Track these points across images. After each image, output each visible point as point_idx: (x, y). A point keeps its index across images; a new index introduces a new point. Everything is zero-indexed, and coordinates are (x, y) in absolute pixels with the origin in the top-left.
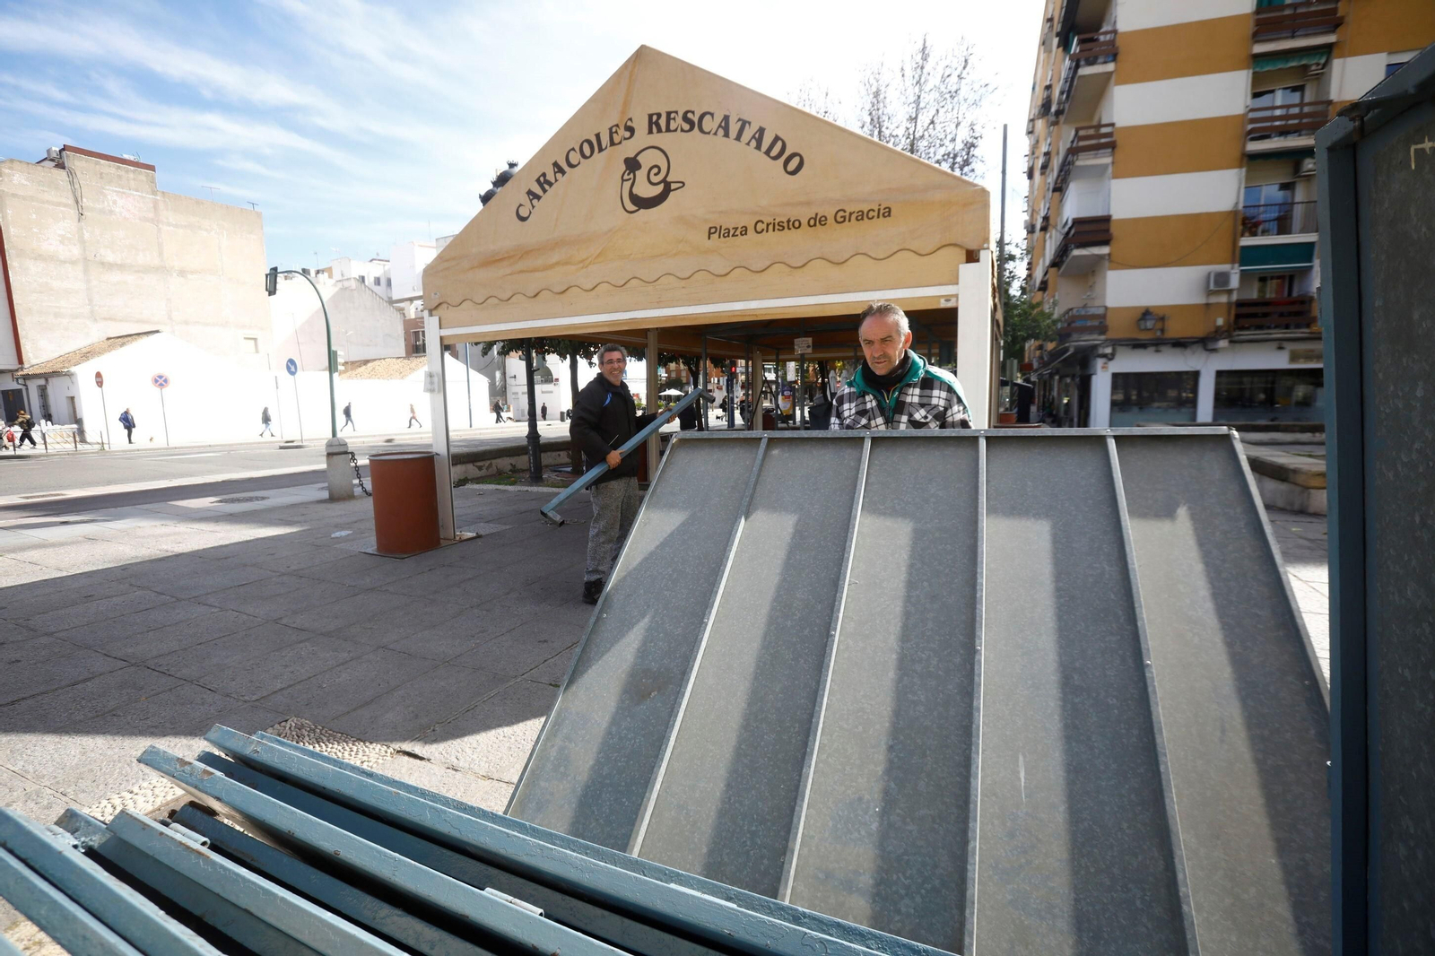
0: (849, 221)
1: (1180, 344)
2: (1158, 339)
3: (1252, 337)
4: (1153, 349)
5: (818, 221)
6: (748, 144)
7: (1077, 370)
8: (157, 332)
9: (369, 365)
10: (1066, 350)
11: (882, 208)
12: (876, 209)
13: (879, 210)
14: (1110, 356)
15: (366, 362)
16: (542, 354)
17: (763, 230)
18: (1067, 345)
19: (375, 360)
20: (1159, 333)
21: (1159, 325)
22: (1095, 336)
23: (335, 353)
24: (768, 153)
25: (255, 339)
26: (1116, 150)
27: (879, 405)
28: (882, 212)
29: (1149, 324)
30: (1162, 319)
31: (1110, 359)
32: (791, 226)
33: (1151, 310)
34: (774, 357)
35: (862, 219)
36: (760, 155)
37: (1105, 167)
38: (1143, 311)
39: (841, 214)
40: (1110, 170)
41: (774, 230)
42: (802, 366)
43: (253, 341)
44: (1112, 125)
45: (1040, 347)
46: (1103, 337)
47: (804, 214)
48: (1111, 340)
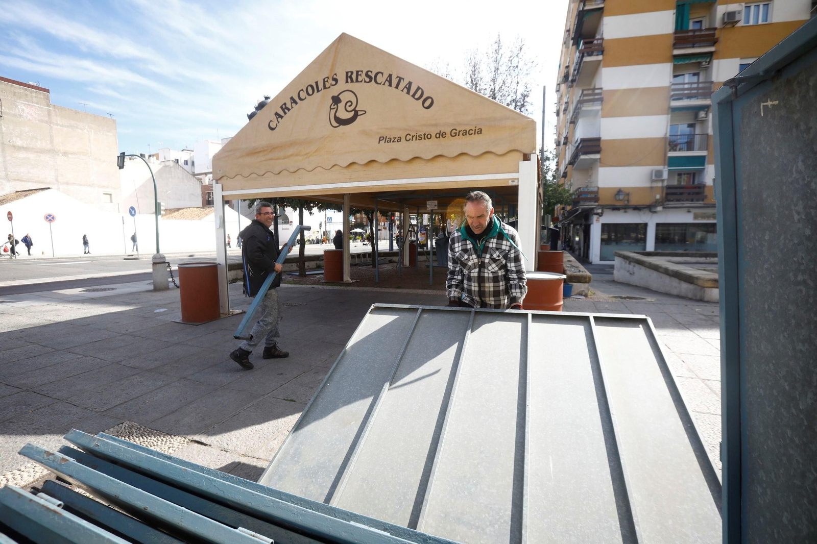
0: (459, 135)
1: (637, 208)
2: (626, 205)
3: (674, 205)
4: (623, 211)
5: (441, 135)
6: (402, 91)
7: (583, 221)
8: (49, 188)
9: (180, 211)
10: (577, 210)
11: (477, 129)
12: (474, 129)
13: (475, 130)
14: (600, 214)
15: (178, 209)
16: (283, 206)
17: (410, 139)
18: (577, 207)
19: (184, 208)
20: (626, 202)
21: (626, 198)
22: (593, 203)
23: (160, 204)
24: (413, 96)
25: (110, 195)
26: (603, 102)
27: (474, 247)
28: (477, 131)
29: (621, 197)
30: (628, 194)
31: (601, 216)
32: (426, 138)
33: (622, 190)
34: (416, 211)
35: (466, 135)
36: (409, 97)
37: (597, 111)
38: (618, 190)
39: (454, 131)
40: (600, 113)
41: (416, 140)
42: (432, 217)
43: (109, 196)
44: (601, 89)
45: (563, 209)
46: (597, 204)
47: (434, 131)
48: (601, 205)
